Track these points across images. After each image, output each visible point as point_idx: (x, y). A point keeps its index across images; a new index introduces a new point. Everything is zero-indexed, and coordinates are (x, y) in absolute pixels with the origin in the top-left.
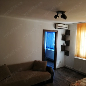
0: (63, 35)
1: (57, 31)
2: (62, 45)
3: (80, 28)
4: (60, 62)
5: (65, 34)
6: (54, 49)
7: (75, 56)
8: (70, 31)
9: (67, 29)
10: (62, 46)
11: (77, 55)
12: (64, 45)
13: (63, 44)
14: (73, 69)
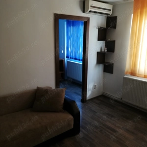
0: (101, 28)
1: (88, 19)
2: (99, 51)
3: (139, 11)
4: (95, 87)
5: (105, 27)
6: (81, 60)
7: (126, 74)
8: (116, 18)
9: (110, 13)
10: (98, 53)
11: (130, 71)
12: (103, 50)
13: (101, 49)
14: (120, 100)
